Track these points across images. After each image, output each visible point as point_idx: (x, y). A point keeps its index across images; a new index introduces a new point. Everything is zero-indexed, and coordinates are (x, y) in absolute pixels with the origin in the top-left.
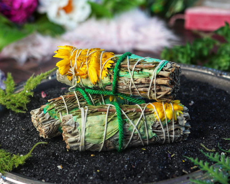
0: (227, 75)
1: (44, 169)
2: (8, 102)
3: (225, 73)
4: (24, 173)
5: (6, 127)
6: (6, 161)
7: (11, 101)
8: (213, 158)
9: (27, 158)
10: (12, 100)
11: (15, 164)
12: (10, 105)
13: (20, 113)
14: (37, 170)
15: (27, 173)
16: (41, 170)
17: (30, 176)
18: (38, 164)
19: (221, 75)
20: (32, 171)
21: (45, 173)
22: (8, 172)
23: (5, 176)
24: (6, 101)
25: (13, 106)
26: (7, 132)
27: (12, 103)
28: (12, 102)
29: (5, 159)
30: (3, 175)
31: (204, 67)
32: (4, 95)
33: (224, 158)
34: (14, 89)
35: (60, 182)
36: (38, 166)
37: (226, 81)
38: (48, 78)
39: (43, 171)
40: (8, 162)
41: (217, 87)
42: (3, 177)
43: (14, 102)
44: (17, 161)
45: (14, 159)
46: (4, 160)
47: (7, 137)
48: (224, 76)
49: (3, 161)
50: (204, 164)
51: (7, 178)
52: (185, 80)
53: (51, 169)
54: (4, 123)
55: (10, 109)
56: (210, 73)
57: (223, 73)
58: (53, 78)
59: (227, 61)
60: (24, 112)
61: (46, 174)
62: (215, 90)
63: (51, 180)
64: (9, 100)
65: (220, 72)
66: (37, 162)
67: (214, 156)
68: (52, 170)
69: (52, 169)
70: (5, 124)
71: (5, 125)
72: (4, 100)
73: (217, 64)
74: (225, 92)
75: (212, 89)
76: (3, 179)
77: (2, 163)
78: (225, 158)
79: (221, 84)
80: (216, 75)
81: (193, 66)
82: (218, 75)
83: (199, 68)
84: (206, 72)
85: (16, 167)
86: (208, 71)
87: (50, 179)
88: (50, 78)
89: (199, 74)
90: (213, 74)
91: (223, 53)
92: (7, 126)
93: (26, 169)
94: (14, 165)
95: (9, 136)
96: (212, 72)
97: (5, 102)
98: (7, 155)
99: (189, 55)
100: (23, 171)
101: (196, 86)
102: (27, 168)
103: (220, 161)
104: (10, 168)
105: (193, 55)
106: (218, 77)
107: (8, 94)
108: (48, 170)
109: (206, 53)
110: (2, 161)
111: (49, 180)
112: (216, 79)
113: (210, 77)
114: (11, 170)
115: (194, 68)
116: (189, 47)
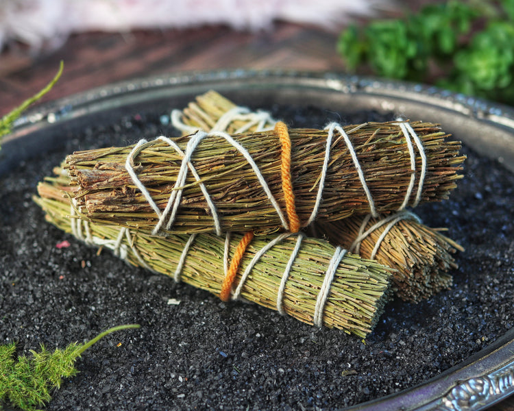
0: (502, 115)
3: (496, 108)
19: (486, 114)
31: (445, 92)
37: (498, 133)
38: (45, 118)
48: (495, 118)
56: (458, 108)
57: (491, 110)
58: (59, 118)
65: (484, 108)
79: (486, 139)
80: (473, 115)
81: (417, 88)
82: (480, 115)
83: (432, 95)
84: (448, 104)
86: (455, 102)
88: (52, 119)
90: (466, 111)
96: (465, 106)
99: (401, 52)
105: (412, 51)
106: (480, 121)
112: (472, 125)
113: (458, 121)
115: (420, 93)
116: (401, 30)
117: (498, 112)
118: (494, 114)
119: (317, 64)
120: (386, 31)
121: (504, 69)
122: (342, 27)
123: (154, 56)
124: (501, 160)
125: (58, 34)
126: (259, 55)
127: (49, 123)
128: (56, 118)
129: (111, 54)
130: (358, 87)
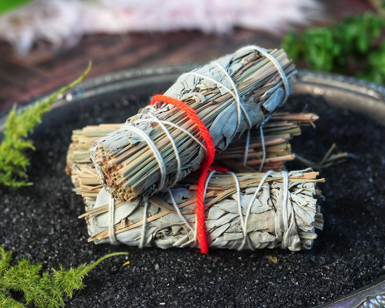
31: (362, 82)
38: (64, 97)
56: (371, 93)
58: (75, 98)
80: (382, 98)
81: (341, 78)
83: (352, 83)
84: (363, 90)
86: (369, 89)
88: (69, 98)
90: (377, 96)
96: (377, 92)
109: (363, 46)
113: (371, 103)
115: (343, 81)
122: (284, 32)
123: (145, 52)
125: (74, 35)
127: (67, 101)
128: (73, 97)
129: (113, 50)
130: (297, 76)
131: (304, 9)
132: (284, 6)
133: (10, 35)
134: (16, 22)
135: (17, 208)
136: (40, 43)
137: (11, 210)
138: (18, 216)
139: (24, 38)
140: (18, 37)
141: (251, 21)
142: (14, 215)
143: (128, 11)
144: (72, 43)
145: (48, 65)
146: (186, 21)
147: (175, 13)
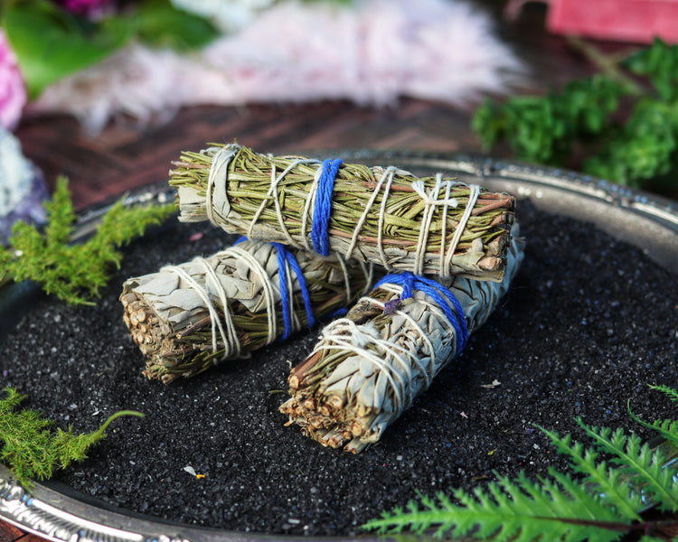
0: (648, 203)
1: (137, 474)
2: (49, 272)
3: (642, 195)
4: (83, 483)
5: (40, 342)
6: (38, 448)
7: (58, 270)
8: (607, 443)
9: (92, 445)
10: (61, 267)
11: (62, 458)
12: (55, 280)
13: (80, 305)
14: (117, 476)
15: (92, 485)
16: (129, 478)
17: (100, 495)
18: (121, 461)
19: (631, 202)
20: (106, 479)
21: (138, 487)
22: (39, 481)
23: (32, 497)
24: (43, 267)
25: (63, 284)
26: (42, 356)
27: (61, 274)
28: (61, 270)
29: (34, 443)
30: (26, 492)
31: (587, 178)
32: (41, 248)
33: (635, 446)
34: (68, 230)
35: (179, 515)
36: (121, 465)
37: (644, 223)
38: (156, 197)
39: (134, 479)
40: (41, 452)
41: (619, 237)
42: (25, 497)
43: (67, 271)
44: (65, 450)
45: (59, 445)
46: (31, 447)
47: (43, 374)
48: (639, 206)
49: (28, 448)
50: (583, 455)
51: (37, 503)
52: (531, 215)
53: (155, 474)
54: (33, 329)
55: (53, 295)
56: (600, 194)
57: (637, 198)
58: (170, 198)
59: (650, 155)
60: (89, 303)
61: (143, 489)
62: (612, 245)
63: (155, 510)
64: (53, 267)
65: (629, 194)
66: (120, 454)
67: (609, 437)
68: (158, 480)
69: (158, 475)
70: (38, 333)
71: (36, 337)
72: (40, 263)
73: (624, 160)
74: (640, 252)
75: (605, 244)
76: (26, 504)
77: (24, 455)
78: (638, 446)
79: (629, 228)
80: (617, 202)
81: (557, 172)
82: (625, 204)
83: (572, 180)
84: (590, 190)
85: (64, 466)
86: (597, 187)
87: (152, 505)
88: (162, 199)
89: (571, 198)
90: (609, 199)
91: (642, 130)
92: (42, 340)
93: (88, 474)
94: (58, 461)
95: (48, 370)
96: (608, 193)
97: (41, 272)
98: (40, 432)
99: (547, 131)
100: (81, 479)
101: (561, 234)
102: (93, 470)
103: (626, 452)
104: (45, 469)
105: (559, 131)
106: (624, 208)
107: (52, 245)
108: (149, 480)
109: (594, 123)
110: (26, 451)
111: (149, 507)
112: (618, 216)
113: (600, 209)
114: (50, 475)
115: (560, 177)
116: (548, 108)
117: (644, 199)
118: (640, 202)
119: (446, 145)
120: (531, 108)
121: (665, 156)
122: (475, 105)
123: (270, 133)
124: (646, 252)
125: (168, 107)
126: (383, 134)
128: (167, 198)
129: (224, 129)
130: (493, 170)
131: (501, 71)
132: (472, 66)
133: (77, 106)
134: (83, 87)
135: (87, 357)
136: (118, 118)
137: (77, 359)
138: (86, 371)
139: (97, 110)
140: (88, 111)
141: (423, 88)
142: (82, 368)
143: (247, 73)
144: (166, 118)
145: (130, 150)
146: (329, 87)
147: (315, 75)
